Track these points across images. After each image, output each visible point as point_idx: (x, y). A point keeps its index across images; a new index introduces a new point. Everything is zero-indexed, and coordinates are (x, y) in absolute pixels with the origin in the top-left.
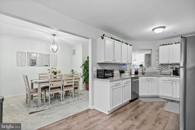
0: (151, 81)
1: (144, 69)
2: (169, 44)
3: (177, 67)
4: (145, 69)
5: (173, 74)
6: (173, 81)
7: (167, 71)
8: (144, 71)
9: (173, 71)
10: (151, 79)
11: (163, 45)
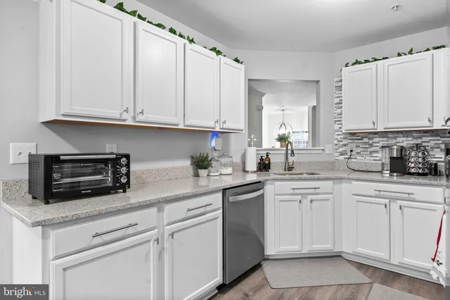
0: (310, 197)
1: (290, 152)
2: (376, 60)
3: (404, 144)
4: (292, 151)
5: (392, 171)
6: (392, 199)
7: (368, 159)
8: (291, 159)
9: (392, 158)
10: (313, 191)
11: (357, 62)
